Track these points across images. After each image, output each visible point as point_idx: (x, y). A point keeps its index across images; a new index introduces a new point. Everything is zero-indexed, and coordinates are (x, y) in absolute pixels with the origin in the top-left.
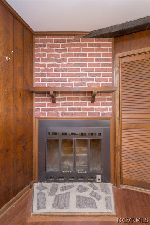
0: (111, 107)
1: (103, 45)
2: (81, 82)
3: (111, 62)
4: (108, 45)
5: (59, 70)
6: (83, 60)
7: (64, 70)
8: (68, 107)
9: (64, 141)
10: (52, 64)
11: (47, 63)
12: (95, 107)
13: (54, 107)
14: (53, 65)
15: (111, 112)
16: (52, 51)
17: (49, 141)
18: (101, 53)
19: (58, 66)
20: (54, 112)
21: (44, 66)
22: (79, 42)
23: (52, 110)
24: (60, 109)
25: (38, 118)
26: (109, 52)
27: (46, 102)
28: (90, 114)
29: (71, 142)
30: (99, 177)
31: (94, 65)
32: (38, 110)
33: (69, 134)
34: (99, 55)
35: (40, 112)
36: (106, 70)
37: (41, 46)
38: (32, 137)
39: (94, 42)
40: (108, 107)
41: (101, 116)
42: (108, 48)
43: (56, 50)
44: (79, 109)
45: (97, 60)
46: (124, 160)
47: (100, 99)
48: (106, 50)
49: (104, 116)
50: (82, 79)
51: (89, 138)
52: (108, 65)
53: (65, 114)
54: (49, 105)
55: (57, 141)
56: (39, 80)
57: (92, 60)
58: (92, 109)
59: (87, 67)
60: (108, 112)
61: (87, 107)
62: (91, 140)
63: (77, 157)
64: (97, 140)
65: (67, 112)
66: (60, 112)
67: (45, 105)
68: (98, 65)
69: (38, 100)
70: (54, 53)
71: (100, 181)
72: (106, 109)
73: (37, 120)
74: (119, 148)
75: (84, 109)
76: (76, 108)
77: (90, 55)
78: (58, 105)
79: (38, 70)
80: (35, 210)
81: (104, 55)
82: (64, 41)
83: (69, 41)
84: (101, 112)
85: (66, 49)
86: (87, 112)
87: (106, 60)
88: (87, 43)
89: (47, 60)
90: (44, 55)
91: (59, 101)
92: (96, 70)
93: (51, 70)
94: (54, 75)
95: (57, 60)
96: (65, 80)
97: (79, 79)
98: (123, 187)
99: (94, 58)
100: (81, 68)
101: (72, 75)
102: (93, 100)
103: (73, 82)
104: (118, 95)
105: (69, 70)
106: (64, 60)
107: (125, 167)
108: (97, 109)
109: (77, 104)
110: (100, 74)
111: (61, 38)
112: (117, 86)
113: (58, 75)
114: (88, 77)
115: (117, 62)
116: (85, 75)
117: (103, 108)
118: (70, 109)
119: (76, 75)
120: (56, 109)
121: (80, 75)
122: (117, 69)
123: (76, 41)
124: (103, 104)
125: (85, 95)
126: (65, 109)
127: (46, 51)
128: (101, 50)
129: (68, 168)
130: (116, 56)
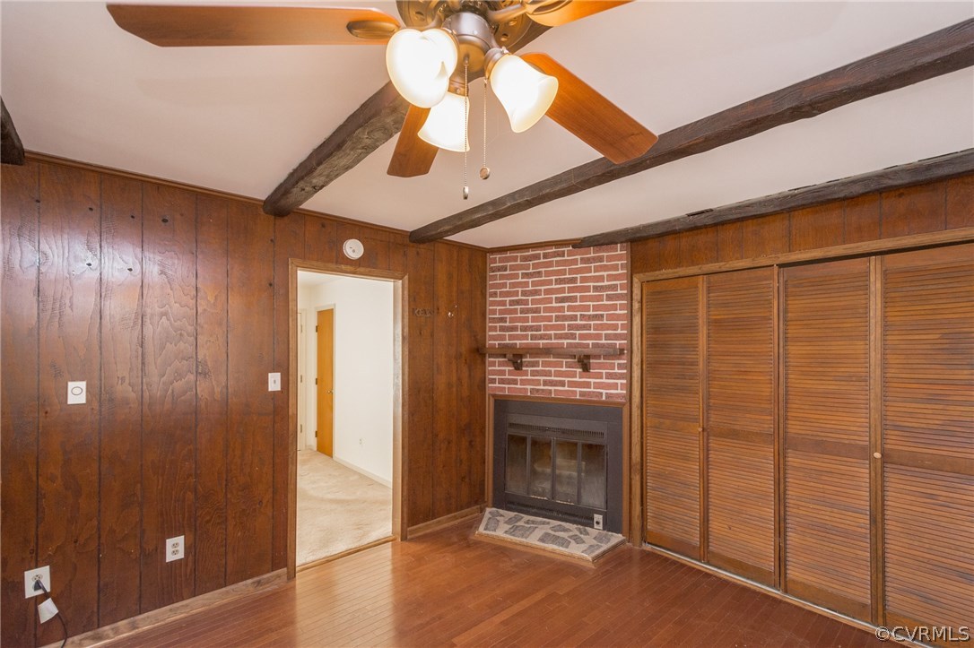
0: (625, 381)
1: (610, 258)
2: (566, 331)
3: (625, 292)
4: (619, 258)
5: (528, 311)
6: (570, 290)
7: (537, 311)
8: (542, 378)
9: (535, 442)
10: (516, 300)
11: (508, 299)
12: (592, 380)
13: (519, 378)
14: (518, 302)
15: (625, 392)
16: (516, 276)
17: (512, 438)
18: (605, 274)
19: (526, 302)
20: (519, 386)
21: (503, 303)
22: (564, 256)
23: (515, 382)
24: (529, 382)
25: (494, 396)
26: (620, 272)
27: (507, 369)
28: (582, 394)
29: (548, 445)
30: (598, 518)
31: (591, 299)
32: (493, 381)
33: (544, 429)
34: (601, 279)
35: (497, 385)
36: (614, 307)
37: (499, 269)
38: (484, 427)
39: (592, 255)
40: (619, 382)
41: (604, 398)
42: (620, 263)
43: (524, 276)
44: (562, 384)
45: (596, 289)
46: (650, 493)
47: (601, 366)
48: (615, 268)
49: (611, 400)
50: (569, 325)
51: (580, 442)
52: (618, 297)
53: (538, 390)
54: (510, 373)
55: (523, 440)
56: (494, 329)
57: (587, 289)
58: (588, 385)
59: (578, 303)
60: (619, 391)
61: (577, 379)
62: (583, 445)
63: (560, 476)
64: (596, 446)
65: (542, 387)
66: (529, 387)
67: (504, 373)
68: (599, 298)
69: (493, 364)
70: (520, 280)
71: (601, 527)
72: (615, 386)
73: (492, 400)
74: (639, 467)
75: (572, 384)
76: (556, 381)
77: (584, 280)
78: (526, 373)
79: (494, 312)
80: (481, 529)
81: (610, 277)
82: (537, 257)
83: (545, 256)
84: (604, 391)
85: (539, 272)
86: (578, 390)
87: (614, 287)
88: (579, 257)
89: (507, 294)
90: (504, 285)
91: (527, 366)
92: (596, 308)
93: (515, 311)
94: (520, 320)
95: (524, 293)
96: (538, 329)
97: (562, 327)
98: (648, 547)
99: (592, 284)
100: (566, 304)
101: (550, 319)
102: (586, 368)
103: (552, 332)
104: (636, 359)
105: (546, 310)
106: (536, 292)
107: (651, 508)
108: (597, 385)
109: (558, 374)
110: (602, 316)
111: (531, 252)
112: (636, 339)
113: (526, 320)
114: (579, 322)
115: (637, 291)
116: (574, 318)
117: (608, 384)
118: (546, 383)
119: (558, 318)
120: (523, 382)
121: (565, 318)
122: (636, 306)
123: (559, 255)
124: (609, 376)
125: (573, 357)
126: (538, 382)
127: (507, 277)
128: (605, 268)
129: (541, 493)
130: (635, 280)
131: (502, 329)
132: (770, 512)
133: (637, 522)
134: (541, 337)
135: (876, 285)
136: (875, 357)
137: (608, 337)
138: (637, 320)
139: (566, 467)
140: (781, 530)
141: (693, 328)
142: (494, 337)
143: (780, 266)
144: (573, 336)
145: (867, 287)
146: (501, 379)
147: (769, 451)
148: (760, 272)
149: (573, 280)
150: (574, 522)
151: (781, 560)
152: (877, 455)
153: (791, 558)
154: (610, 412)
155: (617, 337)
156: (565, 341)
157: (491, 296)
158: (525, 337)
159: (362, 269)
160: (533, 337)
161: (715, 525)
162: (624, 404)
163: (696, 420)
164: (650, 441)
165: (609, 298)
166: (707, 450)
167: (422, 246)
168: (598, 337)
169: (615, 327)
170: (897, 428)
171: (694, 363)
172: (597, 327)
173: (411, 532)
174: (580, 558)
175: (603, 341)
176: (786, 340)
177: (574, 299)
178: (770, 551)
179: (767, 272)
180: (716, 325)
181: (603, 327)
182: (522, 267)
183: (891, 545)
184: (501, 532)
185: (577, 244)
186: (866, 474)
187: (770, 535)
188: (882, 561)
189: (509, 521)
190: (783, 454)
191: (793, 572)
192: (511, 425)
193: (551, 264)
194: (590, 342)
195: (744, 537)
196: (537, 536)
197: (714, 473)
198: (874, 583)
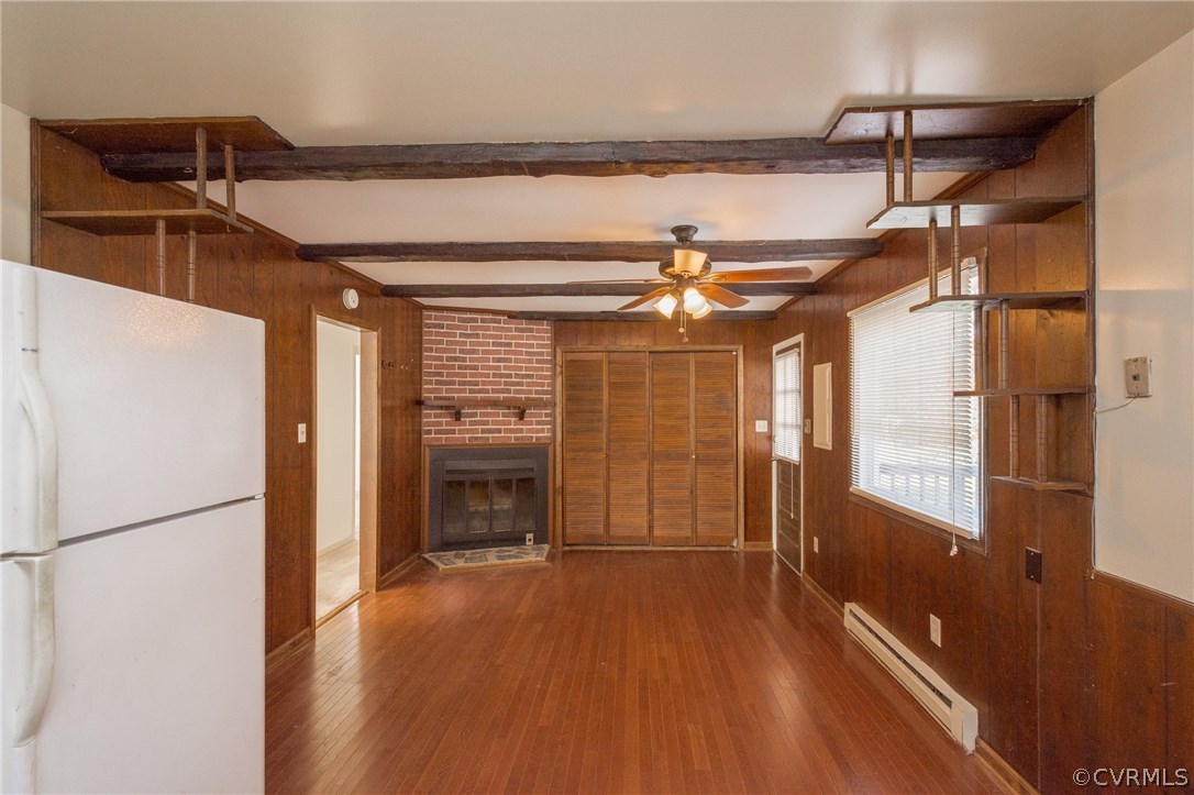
0: (550, 427)
1: (538, 331)
2: (502, 387)
3: (549, 358)
4: (546, 331)
5: (466, 368)
6: (506, 352)
7: (475, 368)
8: (480, 427)
9: (473, 484)
10: (454, 357)
11: (445, 355)
12: (525, 427)
13: (457, 428)
14: (456, 359)
15: (550, 435)
16: (454, 335)
17: (450, 484)
18: (535, 342)
19: (464, 360)
20: (457, 436)
21: (440, 359)
22: (500, 324)
23: (453, 432)
24: (468, 431)
25: (429, 446)
26: (546, 342)
27: (445, 420)
28: (516, 439)
29: (485, 484)
30: (530, 536)
31: (523, 361)
32: (429, 432)
33: (482, 472)
34: (531, 346)
35: (433, 435)
36: (542, 369)
37: (435, 326)
38: (420, 478)
39: (524, 326)
40: (546, 427)
41: (534, 441)
42: (546, 335)
43: (461, 335)
44: (499, 431)
45: (528, 353)
46: (568, 508)
47: (532, 415)
48: (542, 338)
49: (539, 442)
50: (505, 382)
51: (514, 478)
52: (546, 362)
53: (476, 438)
54: (447, 424)
55: (461, 484)
56: (430, 382)
57: (520, 353)
58: (521, 431)
59: (513, 364)
60: (546, 434)
61: (512, 427)
62: (518, 480)
63: (495, 511)
64: (528, 479)
65: (480, 435)
66: (467, 436)
67: (440, 424)
68: (530, 361)
69: (429, 416)
70: (458, 339)
71: (532, 543)
72: (542, 431)
73: (428, 450)
74: (560, 490)
75: (507, 431)
76: (494, 429)
77: (517, 345)
78: (465, 422)
79: (430, 366)
80: (442, 566)
81: (539, 346)
82: (475, 320)
83: (483, 321)
84: (534, 435)
85: (477, 334)
86: (513, 435)
87: (542, 354)
88: (513, 326)
89: (445, 351)
90: (441, 342)
91: (465, 417)
92: (527, 369)
93: (453, 367)
94: (458, 375)
95: (462, 351)
96: (477, 384)
97: (499, 383)
98: (567, 548)
99: (524, 349)
100: (502, 364)
101: (487, 376)
102: (521, 416)
103: (490, 387)
104: (558, 410)
105: (483, 367)
106: (474, 352)
107: (569, 517)
108: (529, 431)
109: (494, 423)
110: (533, 375)
111: (469, 316)
112: (558, 394)
113: (465, 375)
114: (513, 380)
115: (559, 358)
116: (510, 376)
117: (537, 429)
118: (483, 431)
119: (495, 375)
120: (461, 431)
121: (501, 376)
122: (559, 369)
123: (495, 322)
124: (538, 423)
125: (509, 408)
126: (476, 431)
127: (443, 334)
128: (535, 338)
129: (479, 527)
130: (558, 350)
131: (438, 382)
132: (645, 500)
133: (559, 531)
134: (480, 391)
135: (692, 364)
136: (692, 405)
137: (537, 392)
138: (559, 380)
139: (505, 503)
140: (650, 512)
141: (600, 388)
142: (429, 391)
143: (650, 352)
144: (508, 391)
145: (688, 369)
146: (436, 429)
147: (645, 464)
148: (639, 354)
149: (509, 345)
150: (512, 545)
151: (651, 528)
152: (693, 457)
153: (656, 524)
154: (538, 452)
155: (544, 392)
156: (502, 395)
157: (426, 351)
158: (464, 391)
159: (354, 320)
160: (471, 391)
161: (614, 519)
162: (549, 444)
163: (601, 450)
164: (569, 470)
165: (538, 361)
166: (608, 469)
167: (388, 299)
168: (530, 392)
169: (542, 385)
170: (701, 441)
171: (601, 412)
172: (528, 384)
173: (386, 580)
174: (536, 562)
175: (533, 396)
176: (653, 396)
177: (509, 360)
178: (646, 525)
179: (643, 354)
180: (614, 386)
181: (533, 384)
182: (459, 328)
183: (700, 502)
184: (460, 563)
185: (512, 315)
186: (689, 468)
187: (645, 514)
188: (695, 512)
189: (456, 556)
190: (651, 464)
191: (657, 533)
192: (449, 472)
193: (488, 329)
194: (523, 396)
195: (630, 520)
196: (492, 558)
197: (612, 484)
198: (692, 525)
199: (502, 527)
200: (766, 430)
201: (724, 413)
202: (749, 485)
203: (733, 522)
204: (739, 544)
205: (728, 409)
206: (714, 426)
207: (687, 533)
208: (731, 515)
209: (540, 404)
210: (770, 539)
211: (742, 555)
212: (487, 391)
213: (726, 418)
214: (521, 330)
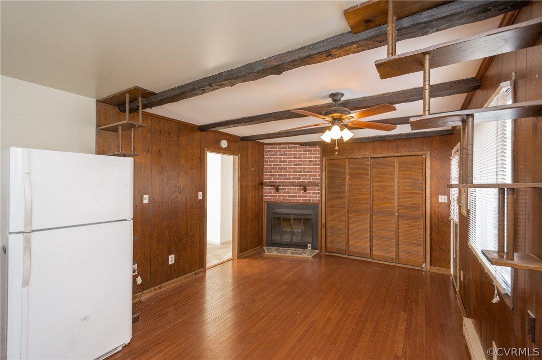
0: (319, 195)
1: (314, 151)
2: (297, 177)
3: (319, 163)
4: (318, 150)
5: (282, 168)
6: (299, 161)
7: (285, 168)
9: (284, 219)
11: (273, 163)
12: (307, 195)
14: (277, 165)
15: (319, 199)
16: (277, 155)
17: (275, 218)
18: (312, 156)
19: (281, 165)
20: (277, 198)
21: (271, 165)
22: (296, 149)
23: (276, 196)
24: (282, 196)
25: (267, 202)
26: (318, 156)
27: (272, 191)
28: (303, 200)
29: (289, 220)
30: (309, 245)
31: (307, 165)
32: (266, 196)
33: (288, 214)
34: (311, 158)
35: (268, 197)
36: (316, 168)
37: (269, 151)
38: (262, 215)
39: (308, 149)
40: (317, 195)
41: (312, 201)
42: (318, 152)
43: (280, 155)
44: (296, 196)
45: (309, 161)
46: (328, 234)
47: (310, 190)
48: (316, 154)
49: (314, 202)
50: (298, 175)
51: (302, 218)
52: (317, 165)
53: (286, 199)
54: (274, 193)
55: (279, 219)
56: (267, 175)
57: (306, 161)
58: (306, 197)
59: (302, 166)
60: (317, 199)
61: (301, 195)
62: (304, 219)
63: (294, 232)
64: (308, 219)
65: (287, 198)
66: (282, 198)
67: (271, 193)
68: (310, 165)
69: (266, 189)
70: (278, 156)
71: (310, 248)
72: (316, 197)
73: (266, 204)
74: (324, 225)
75: (299, 196)
76: (293, 196)
77: (304, 158)
78: (281, 193)
79: (267, 168)
80: (267, 253)
81: (314, 157)
82: (285, 148)
83: (289, 148)
84: (312, 199)
85: (286, 154)
87: (316, 161)
88: (302, 149)
89: (273, 162)
90: (271, 158)
91: (281, 190)
92: (309, 168)
93: (276, 168)
94: (278, 172)
95: (280, 162)
96: (286, 175)
97: (296, 175)
98: (328, 253)
99: (307, 159)
100: (297, 167)
101: (291, 172)
102: (305, 190)
103: (292, 177)
104: (324, 187)
105: (289, 168)
106: (285, 161)
107: (329, 239)
108: (309, 197)
109: (294, 193)
110: (311, 171)
111: (283, 146)
112: (324, 180)
113: (281, 172)
114: (302, 173)
115: (324, 163)
116: (300, 172)
117: (313, 196)
118: (289, 196)
119: (294, 172)
120: (279, 196)
121: (297, 172)
122: (324, 168)
123: (294, 148)
124: (314, 193)
125: (300, 186)
126: (286, 196)
127: (272, 155)
128: (312, 154)
129: (286, 238)
130: (323, 159)
131: (270, 175)
132: (368, 235)
133: (323, 245)
134: (287, 179)
136: (396, 186)
137: (313, 179)
138: (324, 173)
139: (298, 229)
140: (371, 241)
141: (344, 177)
142: (266, 178)
143: (371, 158)
144: (300, 179)
145: (394, 166)
146: (269, 195)
147: (368, 216)
148: (365, 159)
149: (300, 158)
150: (300, 248)
151: (371, 250)
152: (397, 214)
153: (374, 248)
154: (314, 207)
155: (317, 179)
156: (297, 181)
157: (265, 162)
158: (281, 179)
159: (226, 152)
160: (284, 179)
161: (351, 242)
162: (319, 203)
163: (345, 208)
164: (328, 216)
165: (314, 165)
166: (348, 217)
167: (244, 142)
168: (310, 179)
169: (316, 176)
170: (402, 206)
171: (345, 188)
172: (309, 175)
173: (242, 255)
174: (307, 258)
175: (312, 181)
176: (373, 181)
177: (300, 165)
178: (368, 247)
179: (367, 159)
180: (351, 175)
181: (311, 175)
182: (279, 151)
183: (400, 240)
184: (275, 253)
185: (302, 144)
186: (394, 220)
187: (368, 242)
188: (398, 245)
189: (275, 250)
190: (372, 216)
191: (375, 253)
192: (274, 213)
193: (291, 151)
194: (307, 181)
195: (360, 244)
196: (289, 253)
197: (350, 225)
198: (396, 251)
199: (296, 239)
200: (446, 201)
201: (417, 191)
202: (433, 233)
203: (422, 254)
204: (426, 266)
205: (419, 189)
206: (410, 197)
207: (393, 255)
208: (421, 249)
209: (314, 184)
210: (449, 267)
211: (428, 274)
212: (290, 179)
213: (418, 193)
214: (306, 151)
